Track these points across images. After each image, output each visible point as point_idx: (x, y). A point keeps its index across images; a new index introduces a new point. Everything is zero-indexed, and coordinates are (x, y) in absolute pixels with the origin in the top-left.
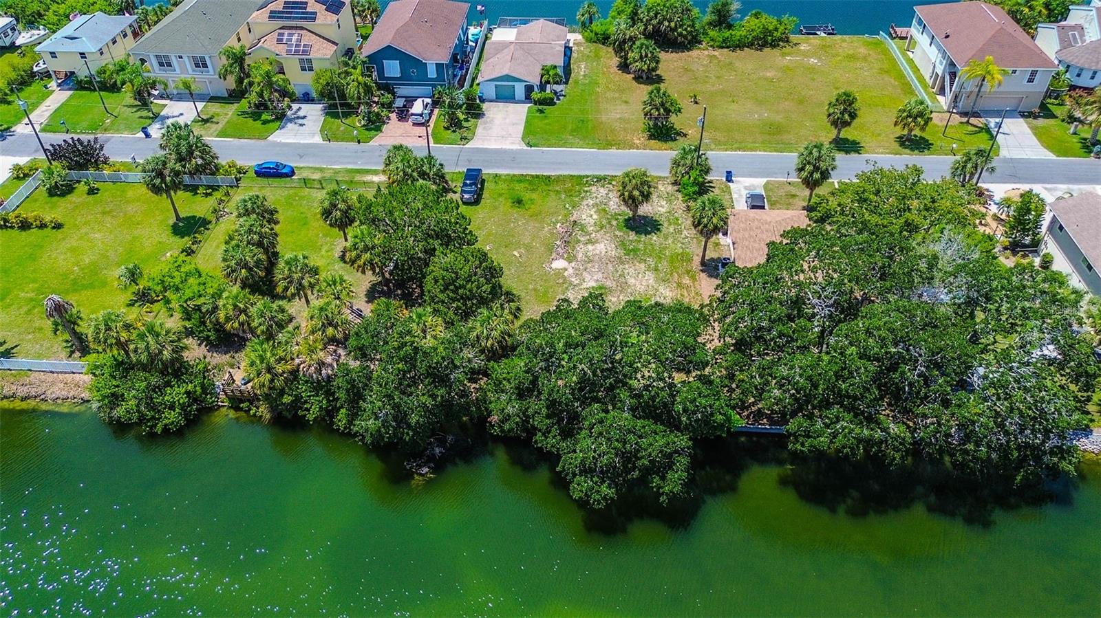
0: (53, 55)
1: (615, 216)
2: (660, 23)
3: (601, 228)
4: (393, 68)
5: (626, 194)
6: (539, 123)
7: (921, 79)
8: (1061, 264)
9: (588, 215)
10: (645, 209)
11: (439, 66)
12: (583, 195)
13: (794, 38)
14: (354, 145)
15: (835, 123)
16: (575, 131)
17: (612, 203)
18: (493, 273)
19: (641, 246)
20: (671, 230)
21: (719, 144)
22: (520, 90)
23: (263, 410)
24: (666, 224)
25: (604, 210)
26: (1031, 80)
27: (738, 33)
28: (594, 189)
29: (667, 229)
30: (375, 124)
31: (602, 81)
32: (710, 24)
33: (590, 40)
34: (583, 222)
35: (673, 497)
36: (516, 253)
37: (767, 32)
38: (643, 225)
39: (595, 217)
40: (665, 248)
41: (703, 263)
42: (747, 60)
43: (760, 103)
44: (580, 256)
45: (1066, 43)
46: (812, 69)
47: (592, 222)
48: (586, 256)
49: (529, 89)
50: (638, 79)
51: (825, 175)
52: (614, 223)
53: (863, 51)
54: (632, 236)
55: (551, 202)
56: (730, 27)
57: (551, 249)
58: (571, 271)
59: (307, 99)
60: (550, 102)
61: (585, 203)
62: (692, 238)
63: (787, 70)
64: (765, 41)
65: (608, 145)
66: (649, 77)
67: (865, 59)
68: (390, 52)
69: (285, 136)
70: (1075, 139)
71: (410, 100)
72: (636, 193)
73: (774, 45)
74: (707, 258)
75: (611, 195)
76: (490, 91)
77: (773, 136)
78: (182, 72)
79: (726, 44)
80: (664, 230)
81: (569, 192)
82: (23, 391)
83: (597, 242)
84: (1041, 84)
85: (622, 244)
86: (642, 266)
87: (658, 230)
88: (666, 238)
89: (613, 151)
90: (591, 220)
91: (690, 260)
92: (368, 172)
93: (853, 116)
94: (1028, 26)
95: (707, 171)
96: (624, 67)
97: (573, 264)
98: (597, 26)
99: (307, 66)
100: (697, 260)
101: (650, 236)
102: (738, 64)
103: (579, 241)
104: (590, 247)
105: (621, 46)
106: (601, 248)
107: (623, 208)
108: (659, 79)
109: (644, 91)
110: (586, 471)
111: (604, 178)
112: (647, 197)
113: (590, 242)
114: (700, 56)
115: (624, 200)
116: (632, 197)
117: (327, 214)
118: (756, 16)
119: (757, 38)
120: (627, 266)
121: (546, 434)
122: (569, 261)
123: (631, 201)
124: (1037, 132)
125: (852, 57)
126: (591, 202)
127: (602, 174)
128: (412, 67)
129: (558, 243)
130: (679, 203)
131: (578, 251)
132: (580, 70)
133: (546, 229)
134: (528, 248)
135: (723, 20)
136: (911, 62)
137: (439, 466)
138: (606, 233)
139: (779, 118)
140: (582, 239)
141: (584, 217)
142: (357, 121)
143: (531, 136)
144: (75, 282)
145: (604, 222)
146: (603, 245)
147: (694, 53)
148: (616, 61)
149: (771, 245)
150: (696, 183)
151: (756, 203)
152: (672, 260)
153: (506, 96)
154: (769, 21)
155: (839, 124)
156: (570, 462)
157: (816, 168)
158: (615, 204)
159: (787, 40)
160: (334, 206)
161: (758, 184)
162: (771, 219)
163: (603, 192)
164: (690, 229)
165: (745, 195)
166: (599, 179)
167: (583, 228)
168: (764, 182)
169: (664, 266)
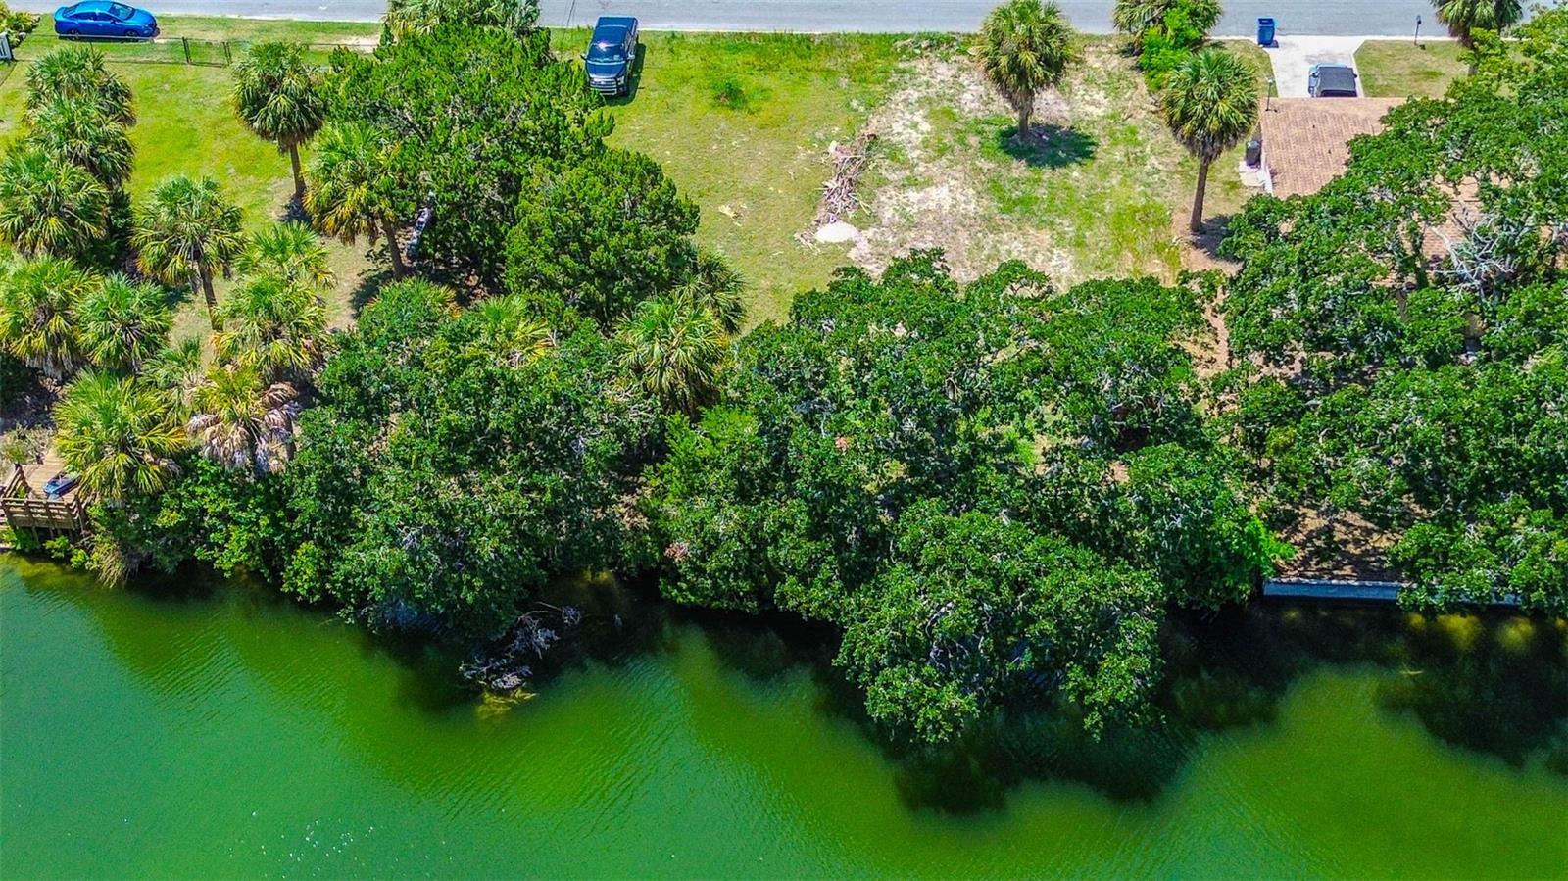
1: (978, 127)
3: (941, 152)
5: (1004, 60)
10: (1049, 105)
12: (894, 79)
17: (967, 96)
19: (1041, 192)
20: (1118, 156)
24: (1104, 143)
25: (948, 113)
28: (921, 65)
29: (1108, 153)
34: (895, 139)
36: (726, 209)
38: (1046, 146)
39: (925, 127)
40: (1102, 197)
41: (1197, 227)
44: (887, 214)
47: (917, 138)
48: (903, 215)
52: (973, 140)
54: (1019, 169)
55: (815, 93)
57: (813, 198)
58: (864, 248)
61: (899, 96)
62: (1170, 174)
72: (1028, 58)
74: (1206, 215)
75: (964, 79)
80: (1099, 153)
81: (857, 73)
83: (929, 183)
85: (994, 187)
86: (1045, 236)
87: (1087, 155)
88: (1105, 172)
90: (915, 135)
91: (1164, 222)
97: (870, 233)
100: (1182, 221)
101: (1063, 170)
103: (882, 183)
104: (913, 195)
106: (940, 196)
107: (1001, 105)
111: (949, 41)
112: (1055, 65)
113: (912, 183)
115: (998, 78)
116: (1016, 67)
117: (253, 103)
120: (1005, 236)
122: (860, 223)
123: (1015, 80)
126: (914, 95)
127: (943, 30)
129: (832, 184)
130: (1137, 97)
131: (880, 205)
133: (801, 156)
134: (758, 198)
138: (952, 163)
140: (893, 177)
141: (897, 128)
145: (948, 140)
146: (945, 190)
150: (1179, 43)
151: (1332, 83)
152: (1121, 221)
158: (975, 97)
160: (272, 83)
161: (1342, 49)
162: (1367, 113)
163: (944, 71)
164: (1166, 153)
165: (1305, 70)
166: (936, 43)
167: (894, 153)
168: (1356, 42)
169: (1099, 235)
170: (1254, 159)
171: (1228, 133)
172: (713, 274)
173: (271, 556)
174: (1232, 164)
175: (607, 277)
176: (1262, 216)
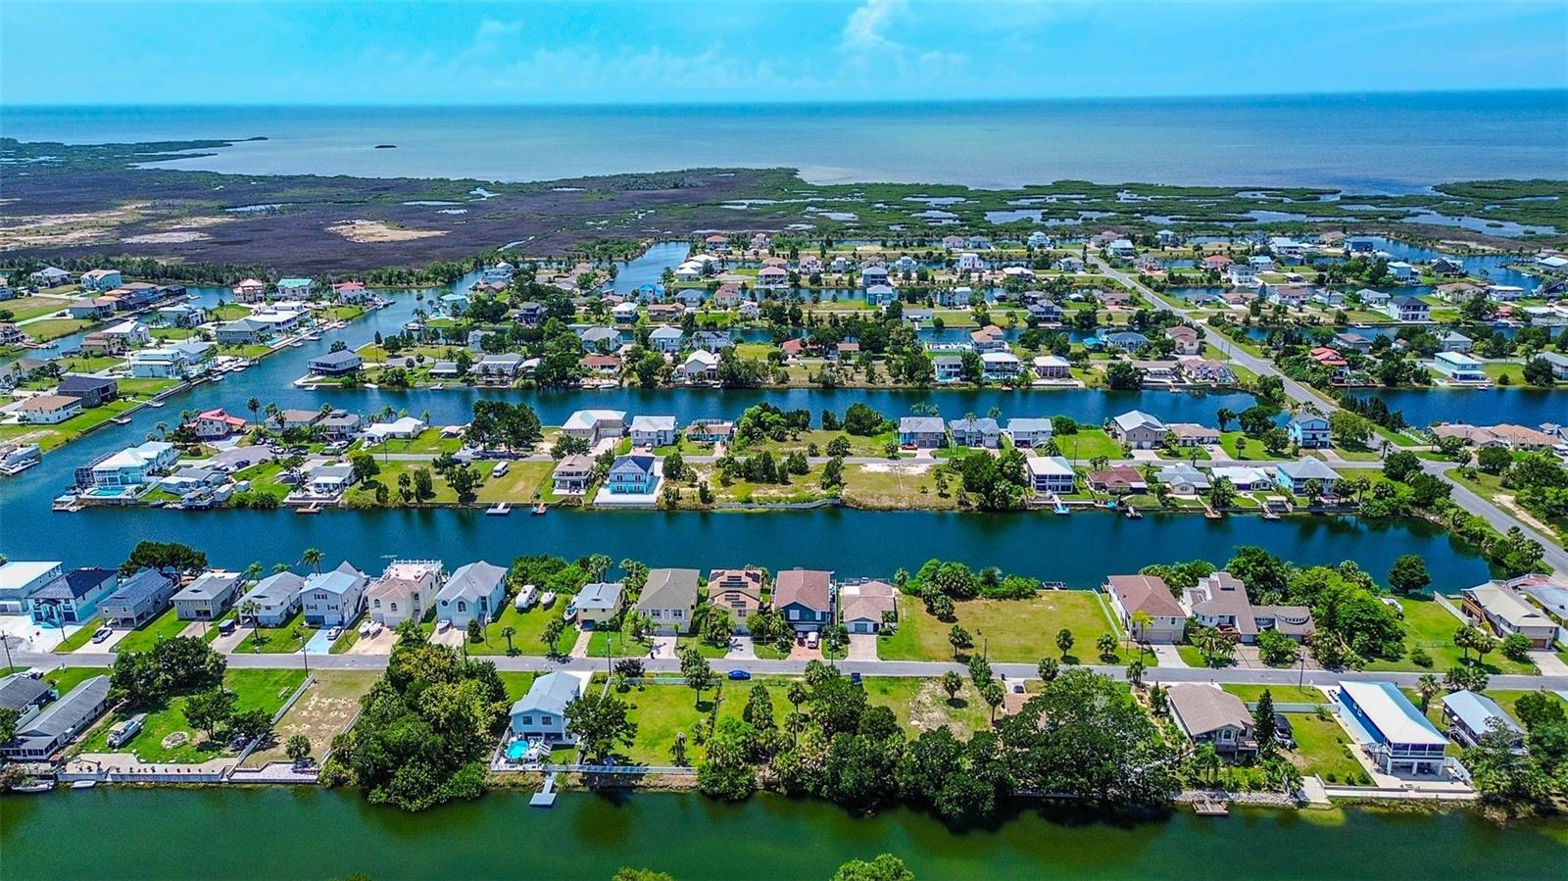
0: (585, 610)
1: (941, 698)
2: (951, 583)
3: (935, 704)
4: (794, 615)
5: (947, 685)
6: (884, 646)
7: (1116, 620)
8: (1177, 720)
9: (926, 698)
10: (957, 694)
11: (823, 613)
12: (920, 687)
13: (1039, 592)
14: (777, 660)
15: (1061, 647)
16: (908, 651)
17: (938, 691)
18: (892, 718)
19: (958, 713)
20: (974, 705)
21: (995, 659)
22: (870, 627)
23: (782, 790)
24: (971, 702)
25: (935, 695)
26: (1173, 623)
27: (1000, 590)
28: (927, 683)
29: (971, 705)
30: (786, 648)
31: (918, 620)
32: (982, 583)
33: (904, 593)
34: (924, 701)
35: (988, 812)
37: (1021, 589)
38: (960, 704)
39: (930, 698)
40: (971, 714)
41: (993, 721)
42: (1009, 605)
43: (1019, 634)
44: (926, 718)
45: (1196, 600)
46: (1049, 613)
48: (929, 718)
49: (876, 626)
50: (941, 618)
51: (1054, 674)
52: (942, 702)
53: (1082, 601)
54: (953, 708)
55: (903, 691)
56: (996, 585)
57: (909, 715)
58: (922, 725)
59: (740, 633)
60: (888, 633)
61: (922, 691)
62: (986, 710)
63: (1034, 613)
64: (1019, 595)
65: (930, 659)
66: (948, 618)
67: (1083, 607)
68: (794, 606)
69: (733, 656)
70: (1202, 657)
71: (806, 633)
72: (953, 684)
73: (1026, 597)
74: (994, 718)
75: (937, 686)
76: (851, 627)
77: (1027, 653)
78: (667, 620)
79: (994, 596)
80: (969, 705)
81: (912, 686)
82: (661, 783)
83: (933, 711)
84: (1180, 626)
85: (948, 713)
86: (960, 723)
87: (967, 705)
88: (971, 709)
89: (933, 662)
90: (928, 700)
91: (986, 720)
92: (797, 676)
93: (1071, 643)
94: (1177, 593)
95: (990, 673)
96: (931, 610)
97: (923, 722)
98: (909, 584)
99: (741, 614)
100: (990, 720)
101: (962, 708)
102: (1003, 609)
103: (923, 711)
104: (930, 714)
105: (929, 599)
107: (946, 693)
108: (954, 620)
109: (948, 627)
110: (949, 801)
111: (932, 678)
112: (959, 685)
113: (930, 711)
114: (978, 604)
115: (945, 687)
116: (951, 686)
117: (791, 696)
118: (1012, 578)
119: (1015, 592)
120: (952, 723)
121: (928, 788)
122: (920, 720)
123: (951, 689)
124: (1181, 653)
125: (1075, 606)
126: (926, 691)
127: (931, 675)
128: (807, 613)
129: (913, 712)
130: (976, 691)
131: (924, 716)
132: (903, 613)
133: (904, 705)
135: (990, 581)
136: (1111, 609)
137: (876, 810)
138: (938, 706)
139: (1030, 644)
140: (925, 710)
141: (924, 698)
142: (774, 645)
143: (881, 654)
144: (660, 734)
145: (936, 701)
146: (937, 713)
147: (974, 601)
148: (925, 607)
149: (1024, 705)
150: (984, 680)
151: (1019, 690)
152: (976, 719)
153: (861, 630)
154: (1022, 582)
155: (1064, 647)
156: (940, 799)
157: (1048, 671)
158: (941, 691)
159: (1034, 593)
160: (797, 691)
161: (1020, 681)
162: (1025, 697)
163: (931, 685)
164: (984, 705)
165: (1013, 686)
166: (929, 678)
167: (924, 705)
168: (1023, 680)
169: (972, 724)
170: (1003, 706)
171: (998, 701)
172: (900, 731)
173: (818, 788)
174: (999, 707)
175: (880, 730)
176: (1007, 718)
